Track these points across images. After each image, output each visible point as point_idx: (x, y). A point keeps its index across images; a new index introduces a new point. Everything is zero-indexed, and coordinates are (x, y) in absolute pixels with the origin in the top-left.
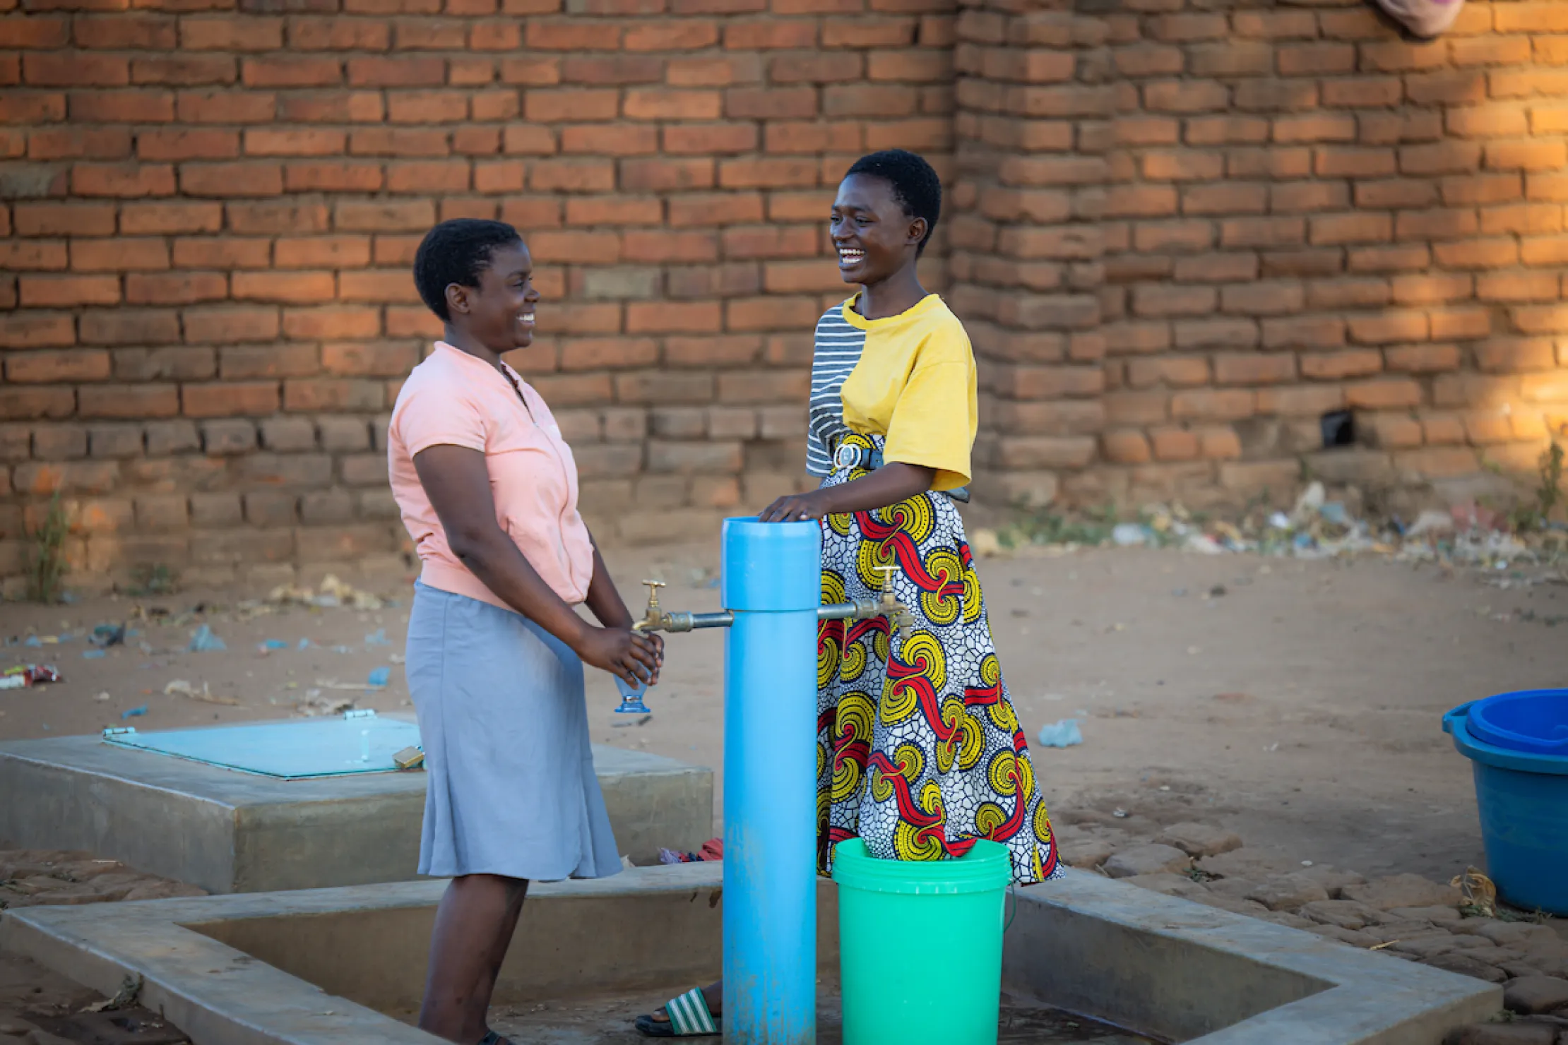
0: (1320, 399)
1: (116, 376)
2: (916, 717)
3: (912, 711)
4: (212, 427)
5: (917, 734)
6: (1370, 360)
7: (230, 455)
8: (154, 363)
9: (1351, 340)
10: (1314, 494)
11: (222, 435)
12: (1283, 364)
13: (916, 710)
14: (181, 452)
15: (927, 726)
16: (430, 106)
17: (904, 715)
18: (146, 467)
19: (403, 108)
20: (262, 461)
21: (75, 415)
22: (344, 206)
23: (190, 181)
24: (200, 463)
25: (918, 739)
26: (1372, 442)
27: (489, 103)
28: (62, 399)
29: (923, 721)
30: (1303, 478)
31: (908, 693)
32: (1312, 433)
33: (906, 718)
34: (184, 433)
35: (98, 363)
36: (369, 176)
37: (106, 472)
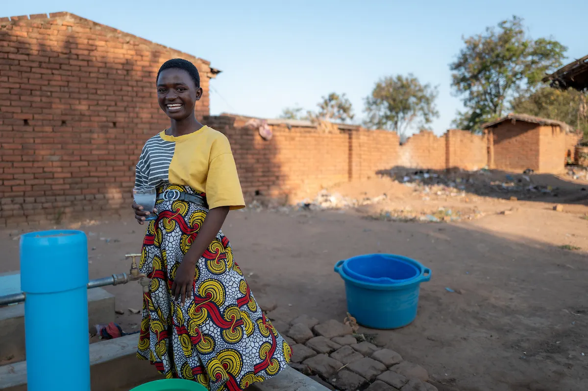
0: (255, 189)
1: (71, 188)
2: (208, 322)
3: (206, 319)
4: (87, 196)
5: (209, 330)
6: (260, 184)
7: (90, 200)
8: (77, 186)
9: (258, 181)
10: (255, 202)
11: (88, 197)
12: (249, 184)
13: (208, 319)
14: (82, 200)
15: (214, 325)
16: (122, 147)
17: (202, 322)
18: (76, 202)
19: (118, 147)
20: (95, 201)
21: (64, 194)
22: (109, 162)
23: (83, 158)
24: (85, 202)
25: (210, 333)
26: (261, 194)
27: (132, 147)
28: (62, 192)
29: (211, 324)
30: (253, 200)
31: (203, 311)
32: (254, 194)
33: (203, 323)
34: (82, 197)
35: (68, 186)
36: (112, 157)
37: (68, 203)
